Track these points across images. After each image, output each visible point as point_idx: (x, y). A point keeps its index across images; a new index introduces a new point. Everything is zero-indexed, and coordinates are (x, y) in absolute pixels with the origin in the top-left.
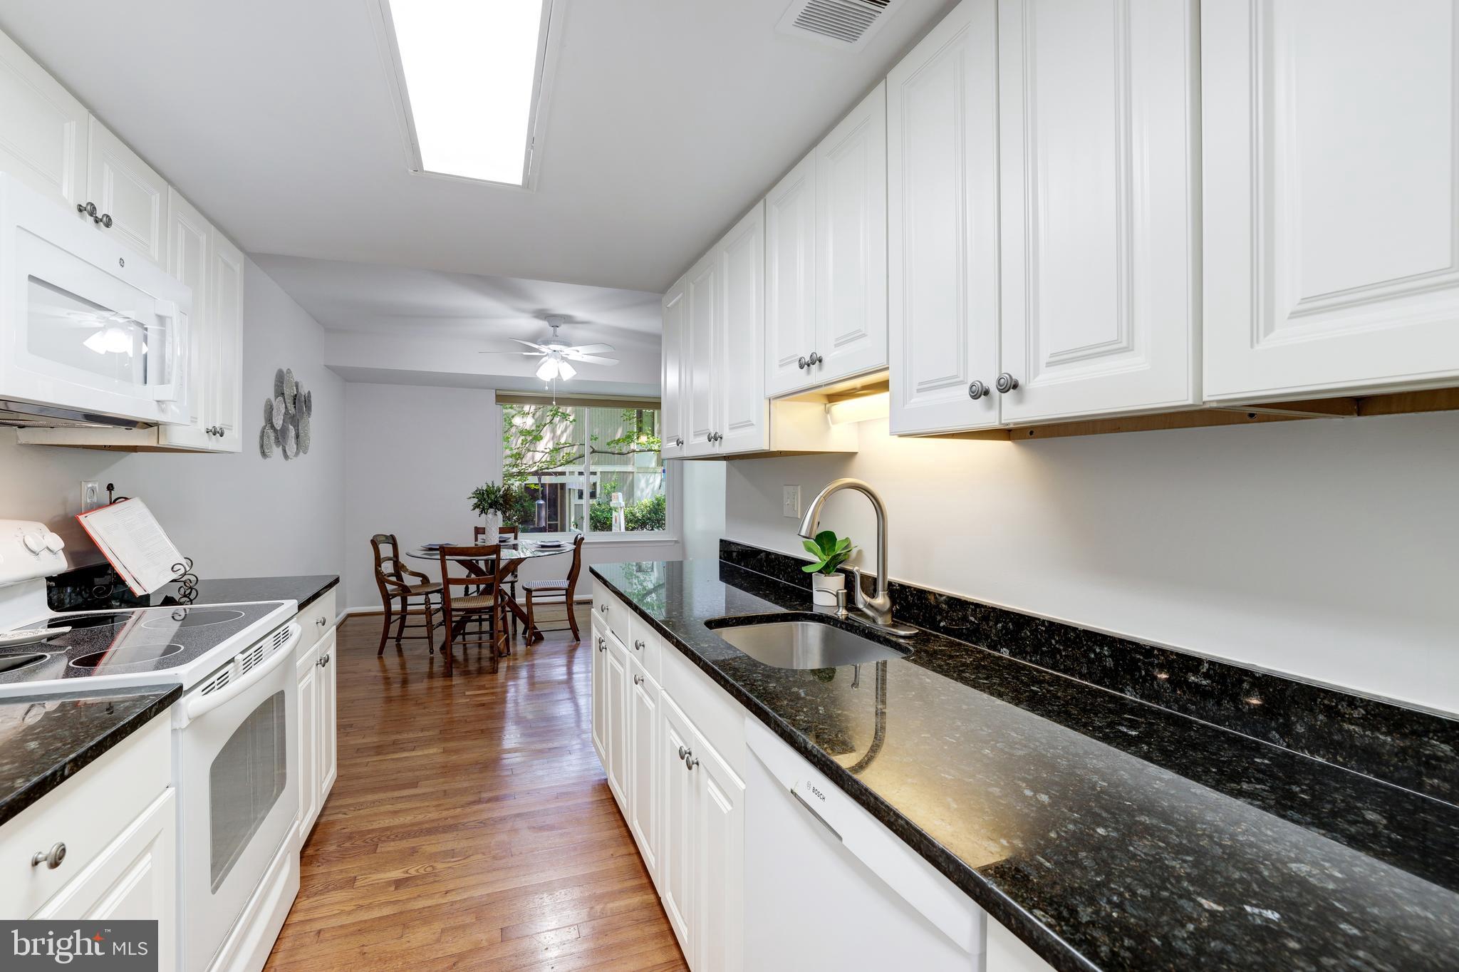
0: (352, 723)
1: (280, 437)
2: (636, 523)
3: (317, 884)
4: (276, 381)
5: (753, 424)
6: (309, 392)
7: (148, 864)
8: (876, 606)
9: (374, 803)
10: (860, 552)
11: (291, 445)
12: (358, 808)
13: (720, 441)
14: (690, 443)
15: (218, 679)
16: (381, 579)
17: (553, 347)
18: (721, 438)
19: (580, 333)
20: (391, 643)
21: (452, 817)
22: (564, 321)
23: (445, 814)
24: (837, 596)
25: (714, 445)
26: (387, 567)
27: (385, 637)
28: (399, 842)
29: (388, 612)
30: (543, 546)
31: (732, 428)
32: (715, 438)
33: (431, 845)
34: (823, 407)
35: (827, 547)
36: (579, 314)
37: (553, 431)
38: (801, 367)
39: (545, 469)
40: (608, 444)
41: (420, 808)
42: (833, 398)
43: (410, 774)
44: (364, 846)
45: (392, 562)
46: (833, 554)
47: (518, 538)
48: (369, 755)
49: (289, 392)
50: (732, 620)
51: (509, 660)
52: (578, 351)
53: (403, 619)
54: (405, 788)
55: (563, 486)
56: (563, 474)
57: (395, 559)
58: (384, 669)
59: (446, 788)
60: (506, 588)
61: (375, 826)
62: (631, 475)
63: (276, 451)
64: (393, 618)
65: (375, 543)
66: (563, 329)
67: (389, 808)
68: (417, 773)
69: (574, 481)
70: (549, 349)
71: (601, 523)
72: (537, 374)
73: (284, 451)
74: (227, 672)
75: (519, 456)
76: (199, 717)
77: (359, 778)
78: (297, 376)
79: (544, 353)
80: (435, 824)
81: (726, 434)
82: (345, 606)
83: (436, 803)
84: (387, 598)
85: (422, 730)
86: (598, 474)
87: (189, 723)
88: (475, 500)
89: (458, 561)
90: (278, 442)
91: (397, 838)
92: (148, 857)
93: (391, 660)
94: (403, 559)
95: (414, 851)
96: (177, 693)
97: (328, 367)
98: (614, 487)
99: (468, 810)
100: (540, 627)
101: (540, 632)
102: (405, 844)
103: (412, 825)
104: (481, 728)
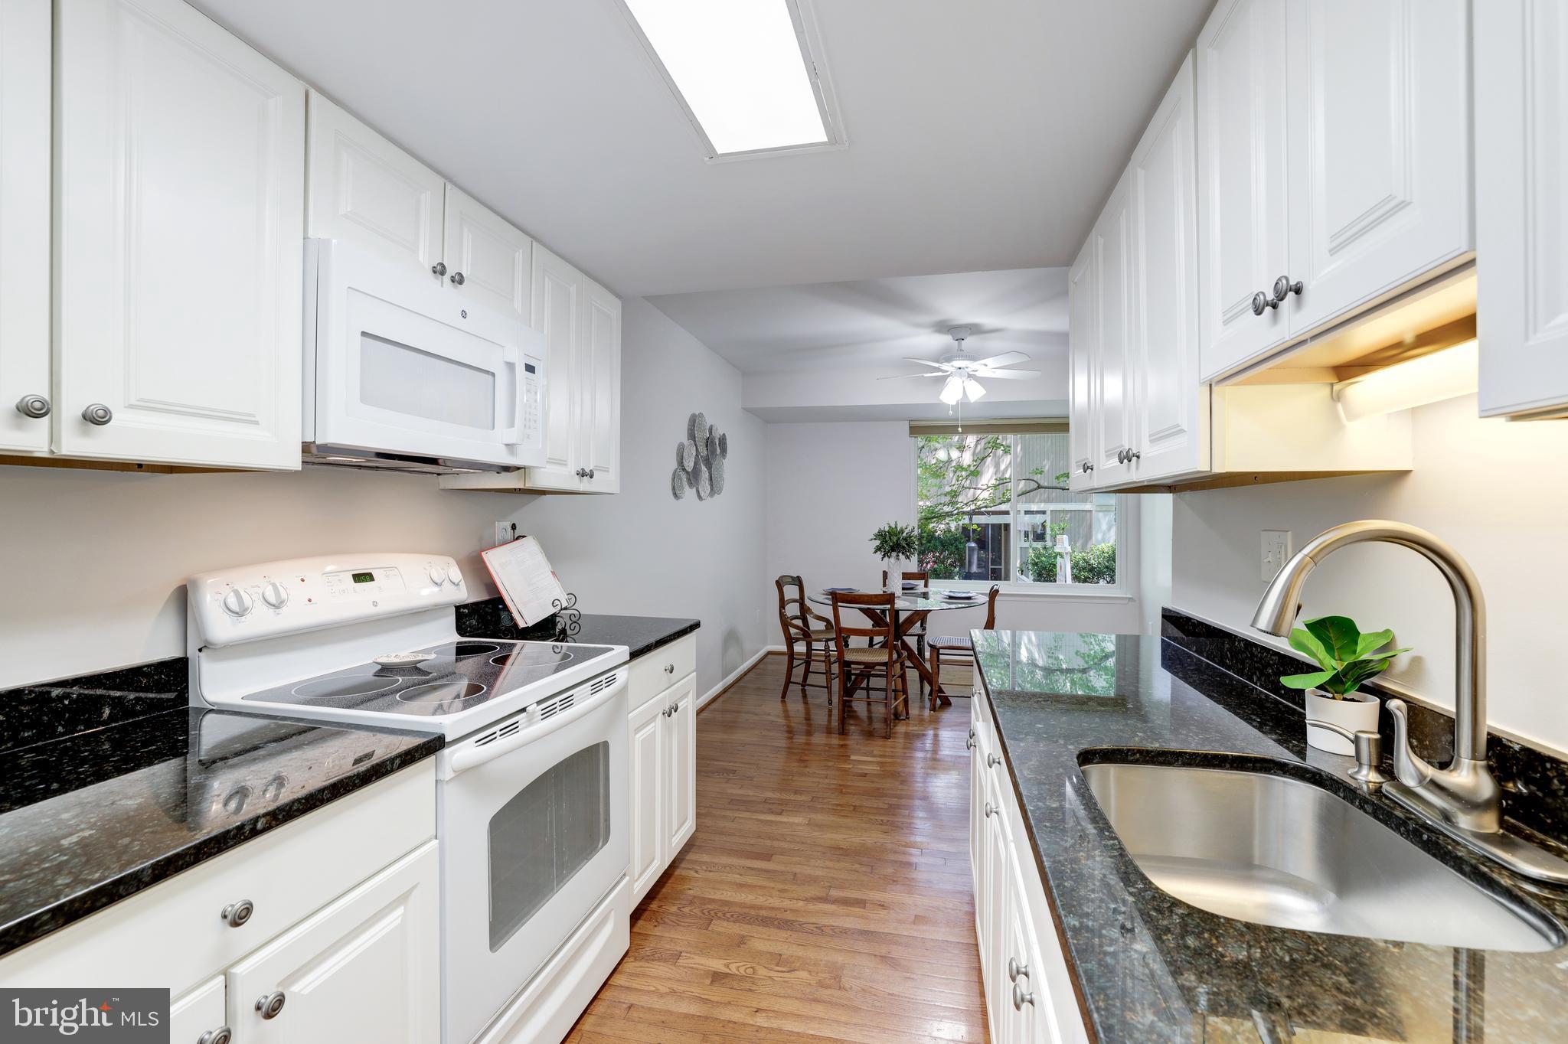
0: (735, 769)
1: (693, 477)
2: (1087, 573)
3: (649, 946)
4: (689, 425)
5: (1182, 431)
6: (724, 434)
7: (398, 918)
8: (1452, 789)
9: (725, 867)
10: (1417, 662)
11: (705, 485)
12: (709, 869)
13: (1137, 463)
14: (1102, 468)
15: (501, 730)
16: (785, 623)
17: (957, 363)
18: (1138, 457)
19: (993, 343)
20: (795, 690)
21: (792, 910)
22: (969, 332)
23: (787, 904)
24: (1356, 741)
25: (1129, 468)
26: (793, 610)
27: (788, 682)
28: (732, 923)
29: (791, 654)
30: (951, 598)
31: (1155, 439)
32: (1126, 457)
33: (765, 941)
34: (1326, 391)
35: (1337, 645)
36: (987, 320)
37: (997, 466)
38: (1258, 311)
39: (983, 507)
40: (1057, 478)
41: (765, 887)
42: (1346, 371)
43: (768, 843)
44: (700, 918)
45: (798, 604)
46: (1351, 659)
47: (929, 584)
48: (738, 810)
49: (702, 435)
50: (1135, 754)
51: (908, 725)
52: (986, 365)
53: (808, 663)
54: (757, 859)
55: (1007, 526)
56: (1007, 513)
57: (801, 601)
58: (787, 716)
59: (798, 871)
60: (912, 642)
61: (717, 896)
62: (1088, 514)
63: (689, 493)
64: (796, 663)
65: (779, 584)
66: (970, 342)
67: (736, 878)
68: (776, 844)
69: (1020, 522)
70: (953, 366)
71: (1045, 572)
72: (941, 398)
73: (698, 492)
74: (517, 722)
75: (954, 494)
76: (473, 768)
77: (721, 833)
78: (709, 421)
79: (947, 371)
80: (772, 914)
81: (1146, 450)
82: (765, 643)
83: (781, 886)
84: (790, 641)
85: (796, 792)
86: (1048, 513)
87: (453, 775)
88: (878, 542)
89: (860, 609)
90: (691, 484)
91: (732, 919)
92: (400, 911)
93: (796, 706)
94: (807, 602)
95: (742, 941)
96: (434, 745)
97: (744, 409)
98: (1063, 529)
99: (811, 907)
100: (948, 691)
101: (947, 696)
102: (737, 929)
103: (752, 907)
104: (854, 804)
